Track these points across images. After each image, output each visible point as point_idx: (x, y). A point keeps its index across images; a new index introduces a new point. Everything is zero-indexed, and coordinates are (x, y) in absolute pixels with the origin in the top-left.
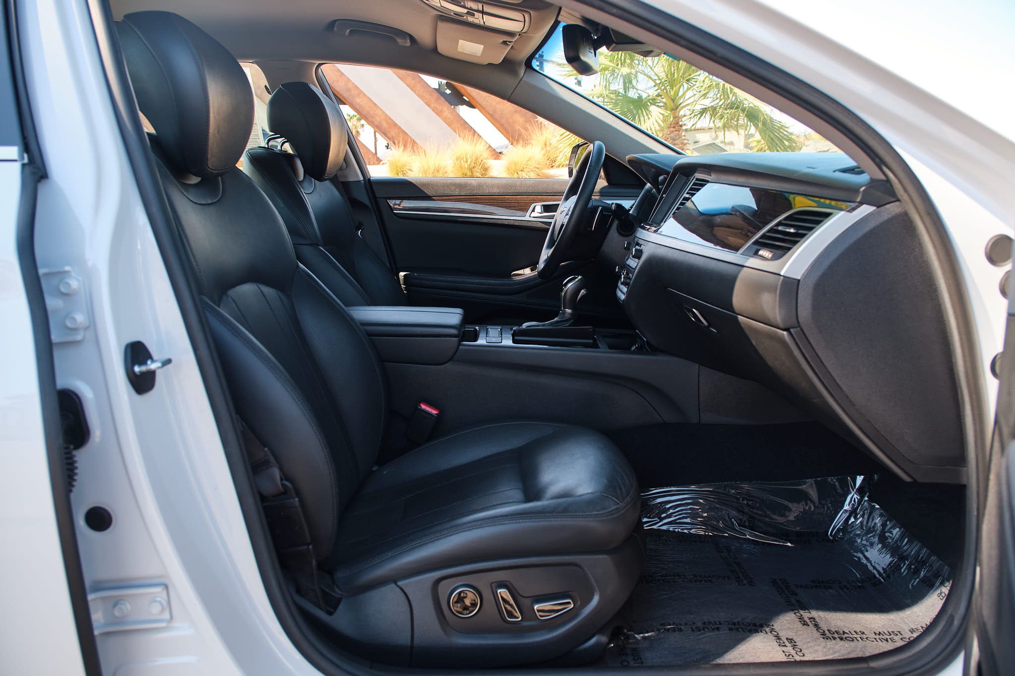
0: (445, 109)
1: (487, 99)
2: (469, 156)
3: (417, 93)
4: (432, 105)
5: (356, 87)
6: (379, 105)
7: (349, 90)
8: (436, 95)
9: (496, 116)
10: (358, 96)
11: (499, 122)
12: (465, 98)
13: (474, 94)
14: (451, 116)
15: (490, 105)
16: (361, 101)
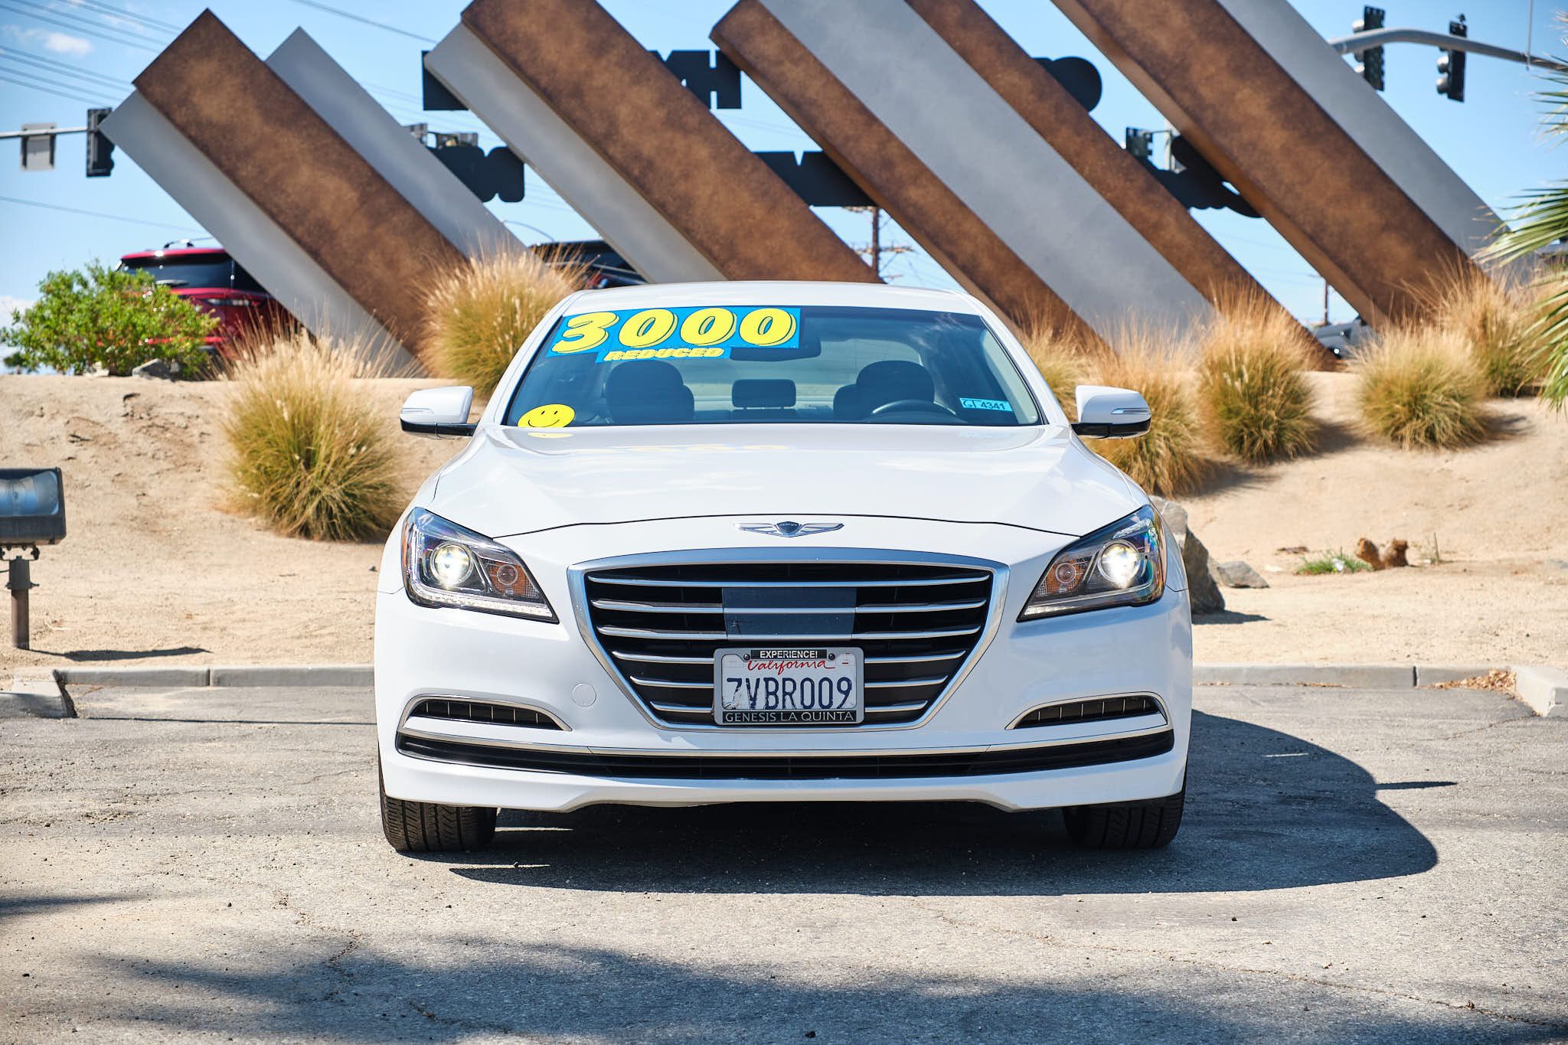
0: (1169, 219)
1: (1298, 189)
2: (1246, 359)
3: (1087, 170)
4: (1131, 208)
5: (910, 156)
6: (971, 206)
7: (888, 164)
8: (1141, 179)
9: (1326, 240)
10: (915, 180)
11: (1333, 258)
12: (1228, 185)
13: (1260, 175)
14: (1180, 238)
15: (1307, 209)
16: (923, 197)
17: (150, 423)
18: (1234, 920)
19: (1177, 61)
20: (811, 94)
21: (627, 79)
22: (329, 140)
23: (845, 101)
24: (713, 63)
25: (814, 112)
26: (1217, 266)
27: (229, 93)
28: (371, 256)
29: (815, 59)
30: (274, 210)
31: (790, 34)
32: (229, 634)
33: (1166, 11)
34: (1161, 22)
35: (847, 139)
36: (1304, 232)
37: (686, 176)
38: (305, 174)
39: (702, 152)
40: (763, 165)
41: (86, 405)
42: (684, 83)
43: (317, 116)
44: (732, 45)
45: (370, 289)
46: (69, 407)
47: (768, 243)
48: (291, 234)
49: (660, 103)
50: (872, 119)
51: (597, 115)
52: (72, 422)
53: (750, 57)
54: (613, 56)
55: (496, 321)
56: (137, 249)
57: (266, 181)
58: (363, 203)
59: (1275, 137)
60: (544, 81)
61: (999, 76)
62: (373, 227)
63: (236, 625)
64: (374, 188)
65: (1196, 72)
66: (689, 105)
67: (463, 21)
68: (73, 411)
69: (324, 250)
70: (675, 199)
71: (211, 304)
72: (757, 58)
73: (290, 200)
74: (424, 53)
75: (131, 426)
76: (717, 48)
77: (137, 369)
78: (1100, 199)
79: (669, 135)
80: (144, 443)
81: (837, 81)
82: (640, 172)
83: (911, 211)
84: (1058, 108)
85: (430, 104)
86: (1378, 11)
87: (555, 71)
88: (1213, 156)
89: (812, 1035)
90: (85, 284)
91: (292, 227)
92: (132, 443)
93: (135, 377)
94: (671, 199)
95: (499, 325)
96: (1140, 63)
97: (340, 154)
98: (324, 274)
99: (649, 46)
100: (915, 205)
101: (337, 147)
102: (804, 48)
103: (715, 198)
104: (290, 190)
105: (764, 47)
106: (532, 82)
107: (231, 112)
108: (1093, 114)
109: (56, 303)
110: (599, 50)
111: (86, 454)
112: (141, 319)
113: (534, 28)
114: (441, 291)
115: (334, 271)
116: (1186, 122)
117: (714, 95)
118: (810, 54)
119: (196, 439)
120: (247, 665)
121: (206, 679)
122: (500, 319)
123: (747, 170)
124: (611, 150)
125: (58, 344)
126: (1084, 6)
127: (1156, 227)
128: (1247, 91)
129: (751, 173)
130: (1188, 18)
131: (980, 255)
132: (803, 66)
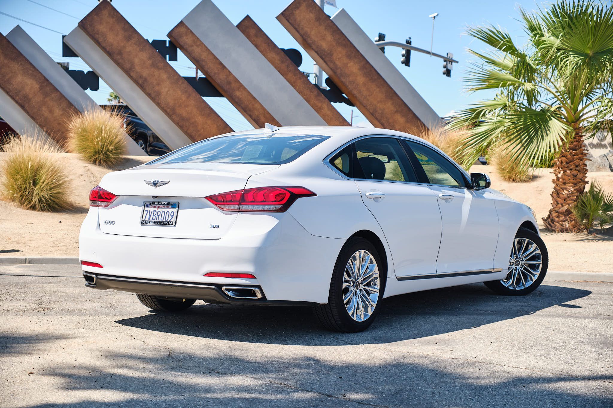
0: (325, 106)
1: (368, 98)
3: (297, 88)
4: (312, 101)
5: (237, 81)
6: (257, 99)
7: (229, 83)
8: (316, 91)
9: (377, 115)
10: (238, 89)
11: (379, 121)
12: (344, 95)
13: (355, 92)
14: (328, 112)
15: (371, 104)
16: (241, 95)
18: (436, 343)
19: (329, 52)
20: (203, 57)
21: (138, 49)
22: (29, 66)
23: (215, 60)
24: (168, 45)
25: (204, 64)
28: (44, 108)
29: (205, 45)
30: (8, 90)
31: (196, 36)
32: (27, 245)
33: (325, 35)
34: (323, 38)
35: (215, 74)
36: (369, 112)
37: (158, 84)
38: (20, 78)
39: (164, 76)
40: (186, 82)
42: (157, 51)
43: (25, 57)
44: (175, 39)
45: (43, 120)
47: (187, 109)
48: (14, 100)
49: (150, 58)
50: (224, 67)
51: (127, 61)
53: (182, 44)
54: (133, 41)
55: (95, 133)
57: (5, 80)
58: (41, 90)
59: (361, 80)
60: (108, 48)
61: (268, 54)
62: (45, 98)
63: (28, 242)
64: (45, 84)
65: (335, 55)
66: (160, 59)
67: (79, 26)
69: (26, 106)
70: (154, 92)
72: (184, 44)
73: (13, 87)
74: (64, 37)
76: (169, 40)
78: (302, 98)
79: (153, 69)
81: (212, 53)
82: (142, 82)
83: (237, 100)
84: (288, 66)
85: (64, 55)
86: (383, 35)
87: (112, 45)
88: (340, 85)
89: (341, 378)
91: (14, 97)
94: (153, 92)
95: (96, 135)
96: (316, 52)
97: (33, 71)
98: (25, 114)
99: (146, 38)
100: (238, 97)
101: (32, 69)
102: (201, 41)
103: (169, 92)
104: (14, 83)
105: (187, 40)
106: (104, 49)
110: (128, 38)
113: (105, 30)
114: (73, 122)
115: (30, 113)
116: (331, 72)
117: (168, 56)
118: (203, 43)
120: (38, 257)
121: (25, 261)
122: (96, 133)
123: (180, 83)
124: (132, 74)
126: (298, 32)
127: (321, 108)
128: (352, 63)
129: (181, 84)
130: (333, 38)
131: (260, 116)
132: (200, 47)
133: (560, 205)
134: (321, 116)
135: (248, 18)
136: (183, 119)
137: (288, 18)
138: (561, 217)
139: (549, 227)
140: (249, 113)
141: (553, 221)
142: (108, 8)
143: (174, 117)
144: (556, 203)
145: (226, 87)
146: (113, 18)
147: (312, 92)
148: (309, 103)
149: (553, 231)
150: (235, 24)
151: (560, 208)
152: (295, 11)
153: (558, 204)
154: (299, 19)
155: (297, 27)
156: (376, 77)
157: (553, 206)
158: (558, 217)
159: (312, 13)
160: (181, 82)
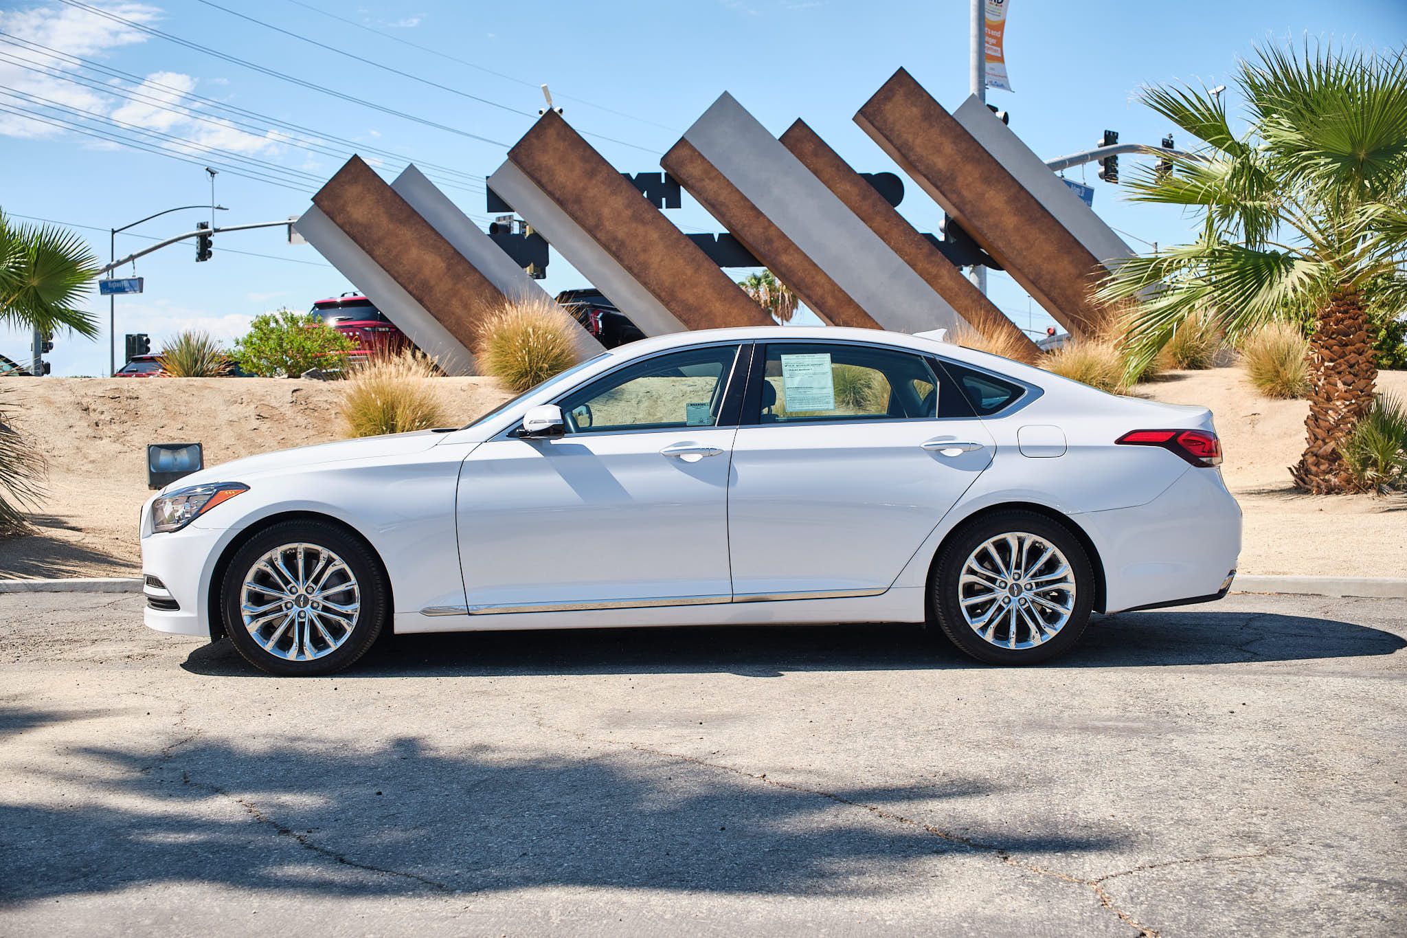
0: (944, 272)
1: (1025, 253)
3: (892, 243)
4: (920, 266)
5: (783, 236)
6: (820, 266)
7: (769, 241)
8: (926, 247)
9: (1043, 283)
10: (785, 251)
11: (1047, 295)
12: (982, 251)
13: (1000, 244)
14: (951, 284)
15: (1030, 265)
16: (791, 260)
17: (306, 407)
19: (948, 174)
20: (721, 198)
21: (608, 191)
22: (428, 232)
23: (742, 203)
24: (663, 181)
25: (723, 209)
26: (973, 301)
27: (368, 205)
29: (724, 177)
30: (396, 275)
31: (709, 162)
33: (941, 144)
34: (938, 150)
35: (744, 226)
36: (1029, 279)
37: (645, 250)
38: (414, 252)
39: (654, 235)
40: (692, 243)
41: (268, 397)
42: (645, 195)
43: (421, 217)
44: (673, 169)
45: (454, 321)
46: (258, 398)
47: (695, 290)
48: (405, 288)
49: (628, 206)
50: (759, 214)
51: (590, 214)
52: (260, 407)
53: (685, 177)
54: (599, 177)
55: (518, 341)
56: (324, 297)
57: (392, 257)
58: (449, 270)
59: (1010, 221)
60: (558, 194)
61: (838, 185)
62: (455, 284)
64: (455, 261)
65: (961, 181)
66: (646, 206)
67: (509, 159)
68: (260, 400)
69: (426, 299)
70: (638, 264)
71: (366, 331)
72: (689, 177)
73: (405, 269)
74: (487, 177)
75: (296, 409)
76: (665, 171)
77: (303, 374)
78: (901, 261)
79: (634, 225)
80: (301, 420)
81: (737, 191)
82: (617, 248)
83: (783, 269)
84: (874, 206)
85: (491, 209)
86: (1114, 133)
87: (564, 187)
88: (973, 233)
90: (277, 322)
91: (406, 285)
92: (294, 419)
93: (302, 378)
94: (635, 265)
95: (520, 344)
96: (925, 176)
97: (435, 240)
98: (427, 313)
99: (623, 171)
100: (786, 265)
101: (433, 236)
102: (717, 170)
103: (662, 263)
104: (404, 262)
105: (692, 170)
106: (551, 194)
107: (370, 216)
108: (899, 209)
109: (260, 334)
111: (264, 426)
112: (308, 344)
113: (551, 162)
114: (487, 324)
115: (433, 311)
117: (664, 200)
118: (721, 174)
119: (333, 416)
122: (520, 341)
123: (682, 246)
124: (598, 236)
125: (260, 358)
126: (891, 141)
127: (936, 277)
128: (992, 193)
129: (684, 247)
130: (955, 148)
131: (826, 295)
132: (716, 181)
133: (1320, 442)
134: (936, 291)
135: (799, 123)
136: (689, 308)
137: (871, 118)
138: (1324, 464)
139: (1301, 483)
140: (807, 292)
141: (1307, 472)
142: (556, 124)
143: (673, 305)
144: (1313, 437)
145: (764, 249)
146: (565, 140)
147: (920, 249)
148: (914, 269)
149: (1308, 492)
150: (778, 137)
151: (1321, 448)
152: (885, 105)
153: (1317, 439)
154: (891, 119)
155: (888, 134)
156: (1038, 215)
157: (1308, 443)
158: (1317, 464)
159: (915, 106)
160: (684, 244)
